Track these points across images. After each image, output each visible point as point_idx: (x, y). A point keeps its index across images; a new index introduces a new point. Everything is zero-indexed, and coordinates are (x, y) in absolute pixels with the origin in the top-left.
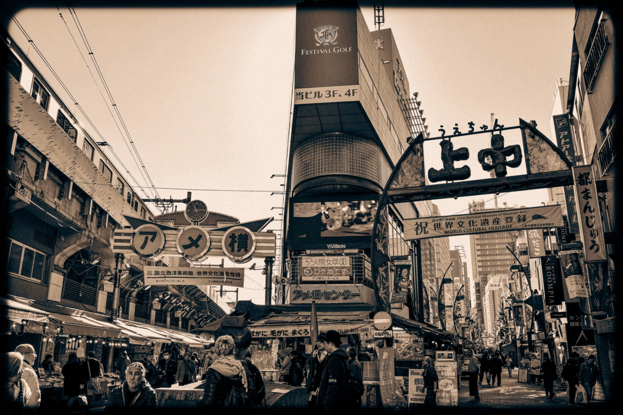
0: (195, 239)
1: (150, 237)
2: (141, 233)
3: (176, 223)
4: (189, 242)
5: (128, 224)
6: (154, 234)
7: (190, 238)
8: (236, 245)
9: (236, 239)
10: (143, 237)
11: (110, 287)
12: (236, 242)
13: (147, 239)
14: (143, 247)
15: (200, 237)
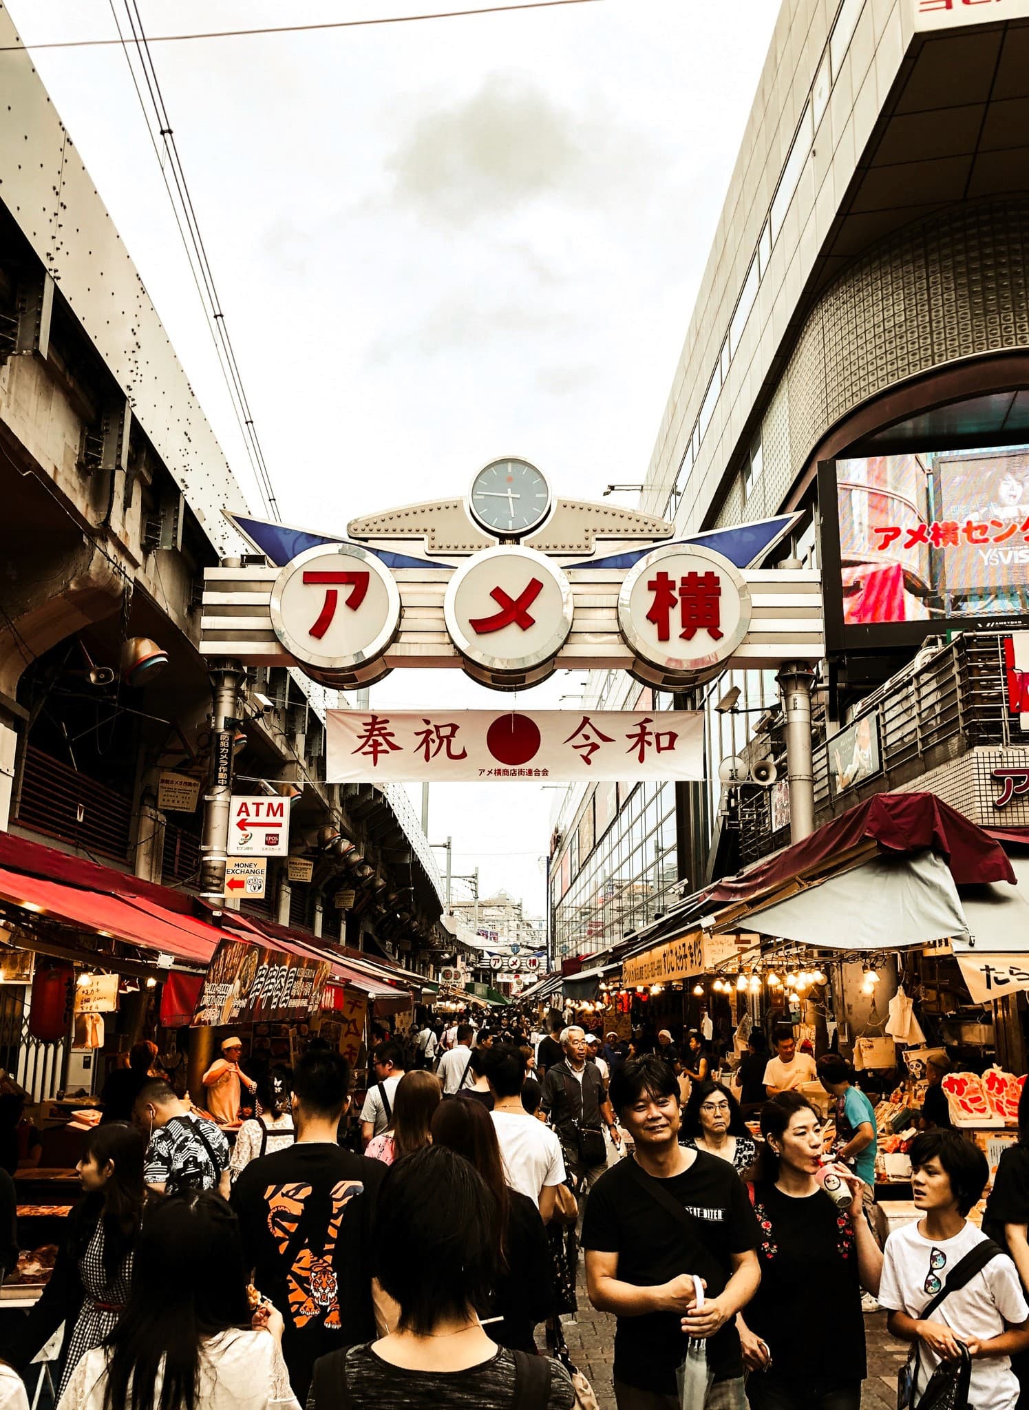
0: (515, 595)
1: (344, 592)
2: (311, 578)
3: (437, 543)
4: (494, 609)
5: (255, 550)
6: (360, 582)
7: (498, 594)
8: (675, 615)
9: (676, 594)
10: (319, 593)
11: (186, 792)
12: (673, 603)
13: (331, 598)
14: (318, 630)
15: (534, 588)
